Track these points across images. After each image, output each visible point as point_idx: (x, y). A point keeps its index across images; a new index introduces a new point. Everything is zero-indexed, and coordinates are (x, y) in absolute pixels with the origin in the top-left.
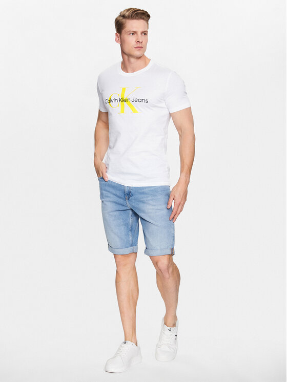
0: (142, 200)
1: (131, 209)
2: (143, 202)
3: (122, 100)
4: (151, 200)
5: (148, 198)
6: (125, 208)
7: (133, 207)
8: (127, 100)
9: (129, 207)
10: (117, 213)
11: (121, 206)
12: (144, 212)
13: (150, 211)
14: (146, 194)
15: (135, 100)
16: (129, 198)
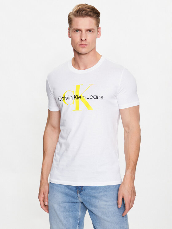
0: (94, 195)
1: (82, 203)
2: (95, 197)
3: (77, 97)
4: (104, 196)
5: (101, 194)
6: (76, 201)
7: (85, 201)
8: (82, 97)
9: (80, 200)
10: (67, 204)
11: (71, 198)
12: (96, 207)
13: (102, 206)
14: (98, 189)
15: (90, 97)
16: (80, 192)
